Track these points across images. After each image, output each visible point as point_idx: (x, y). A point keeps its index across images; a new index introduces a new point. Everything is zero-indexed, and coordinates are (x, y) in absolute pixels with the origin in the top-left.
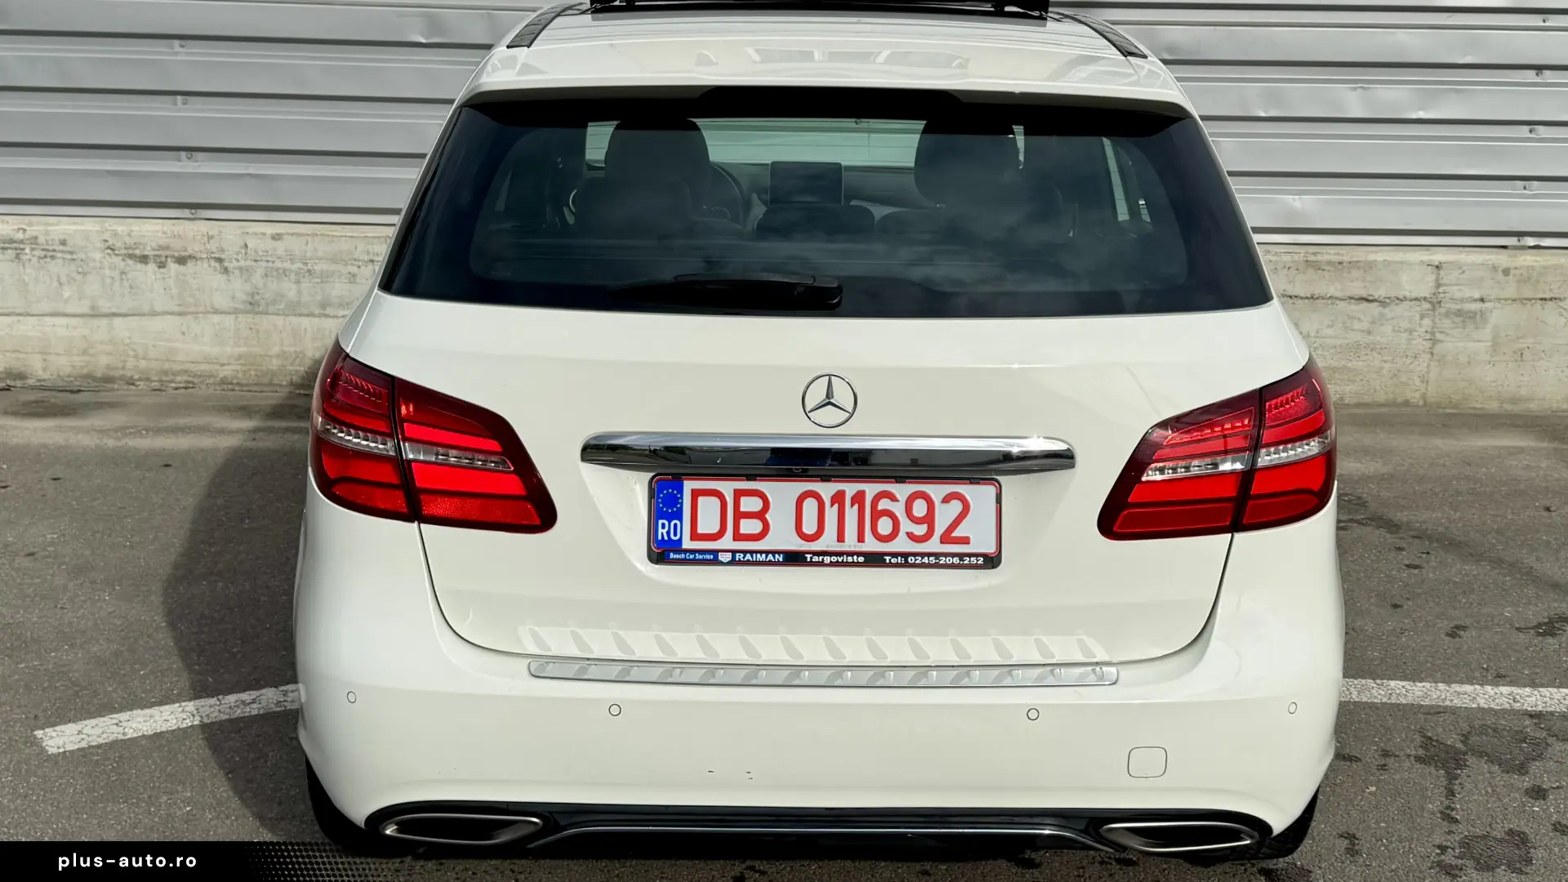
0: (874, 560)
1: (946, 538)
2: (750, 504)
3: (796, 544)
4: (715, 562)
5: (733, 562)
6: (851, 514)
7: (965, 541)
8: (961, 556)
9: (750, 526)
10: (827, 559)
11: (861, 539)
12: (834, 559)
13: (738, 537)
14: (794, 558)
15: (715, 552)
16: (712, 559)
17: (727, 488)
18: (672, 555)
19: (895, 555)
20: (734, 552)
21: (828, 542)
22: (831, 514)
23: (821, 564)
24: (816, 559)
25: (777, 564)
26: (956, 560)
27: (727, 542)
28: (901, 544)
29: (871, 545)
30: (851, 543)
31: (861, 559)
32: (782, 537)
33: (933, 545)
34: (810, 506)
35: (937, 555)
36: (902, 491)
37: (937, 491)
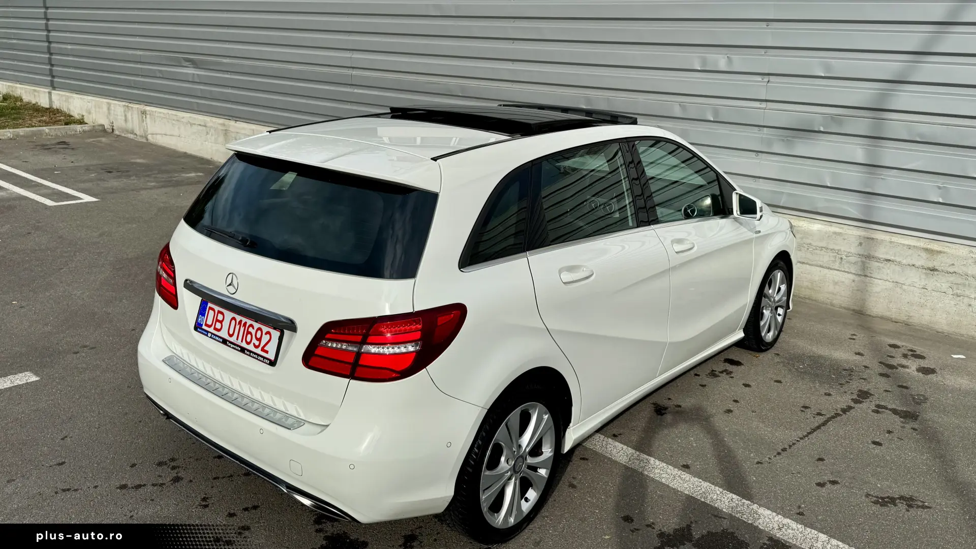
0: (243, 350)
1: (263, 350)
2: (220, 317)
3: (226, 337)
4: (207, 335)
5: (211, 337)
6: (242, 329)
7: (267, 352)
8: (264, 358)
9: (218, 326)
10: (232, 346)
11: (242, 341)
12: (233, 346)
13: (215, 329)
14: (225, 342)
15: (208, 332)
16: (206, 333)
17: (217, 308)
18: (199, 330)
19: (248, 350)
20: (212, 334)
21: (233, 339)
22: (238, 327)
23: (230, 346)
24: (229, 344)
25: (220, 342)
26: (262, 359)
27: (211, 330)
28: (251, 347)
29: (244, 345)
30: (239, 342)
31: (240, 349)
32: (224, 334)
33: (259, 351)
34: (233, 322)
35: (258, 355)
36: (256, 325)
37: (265, 329)
